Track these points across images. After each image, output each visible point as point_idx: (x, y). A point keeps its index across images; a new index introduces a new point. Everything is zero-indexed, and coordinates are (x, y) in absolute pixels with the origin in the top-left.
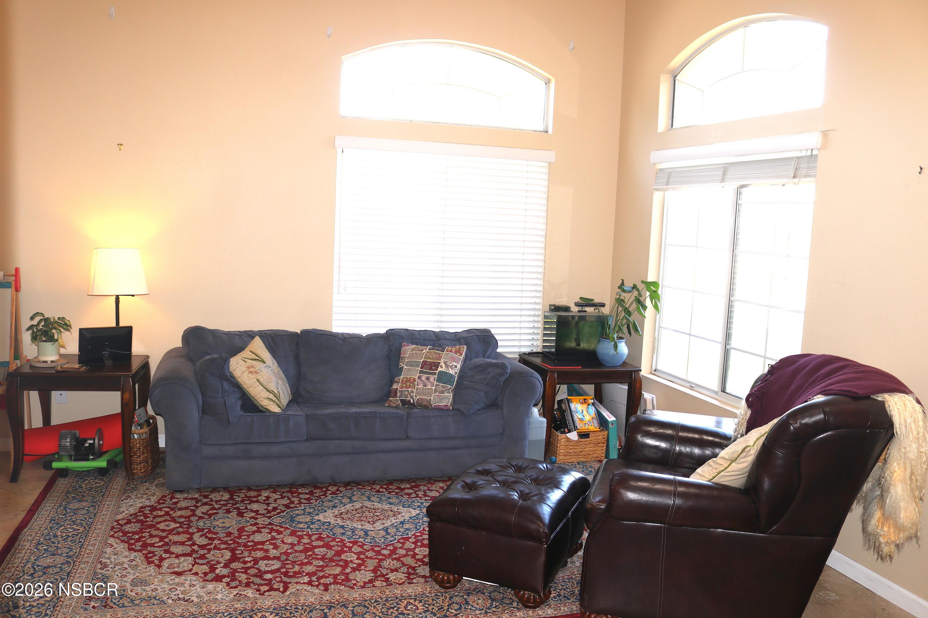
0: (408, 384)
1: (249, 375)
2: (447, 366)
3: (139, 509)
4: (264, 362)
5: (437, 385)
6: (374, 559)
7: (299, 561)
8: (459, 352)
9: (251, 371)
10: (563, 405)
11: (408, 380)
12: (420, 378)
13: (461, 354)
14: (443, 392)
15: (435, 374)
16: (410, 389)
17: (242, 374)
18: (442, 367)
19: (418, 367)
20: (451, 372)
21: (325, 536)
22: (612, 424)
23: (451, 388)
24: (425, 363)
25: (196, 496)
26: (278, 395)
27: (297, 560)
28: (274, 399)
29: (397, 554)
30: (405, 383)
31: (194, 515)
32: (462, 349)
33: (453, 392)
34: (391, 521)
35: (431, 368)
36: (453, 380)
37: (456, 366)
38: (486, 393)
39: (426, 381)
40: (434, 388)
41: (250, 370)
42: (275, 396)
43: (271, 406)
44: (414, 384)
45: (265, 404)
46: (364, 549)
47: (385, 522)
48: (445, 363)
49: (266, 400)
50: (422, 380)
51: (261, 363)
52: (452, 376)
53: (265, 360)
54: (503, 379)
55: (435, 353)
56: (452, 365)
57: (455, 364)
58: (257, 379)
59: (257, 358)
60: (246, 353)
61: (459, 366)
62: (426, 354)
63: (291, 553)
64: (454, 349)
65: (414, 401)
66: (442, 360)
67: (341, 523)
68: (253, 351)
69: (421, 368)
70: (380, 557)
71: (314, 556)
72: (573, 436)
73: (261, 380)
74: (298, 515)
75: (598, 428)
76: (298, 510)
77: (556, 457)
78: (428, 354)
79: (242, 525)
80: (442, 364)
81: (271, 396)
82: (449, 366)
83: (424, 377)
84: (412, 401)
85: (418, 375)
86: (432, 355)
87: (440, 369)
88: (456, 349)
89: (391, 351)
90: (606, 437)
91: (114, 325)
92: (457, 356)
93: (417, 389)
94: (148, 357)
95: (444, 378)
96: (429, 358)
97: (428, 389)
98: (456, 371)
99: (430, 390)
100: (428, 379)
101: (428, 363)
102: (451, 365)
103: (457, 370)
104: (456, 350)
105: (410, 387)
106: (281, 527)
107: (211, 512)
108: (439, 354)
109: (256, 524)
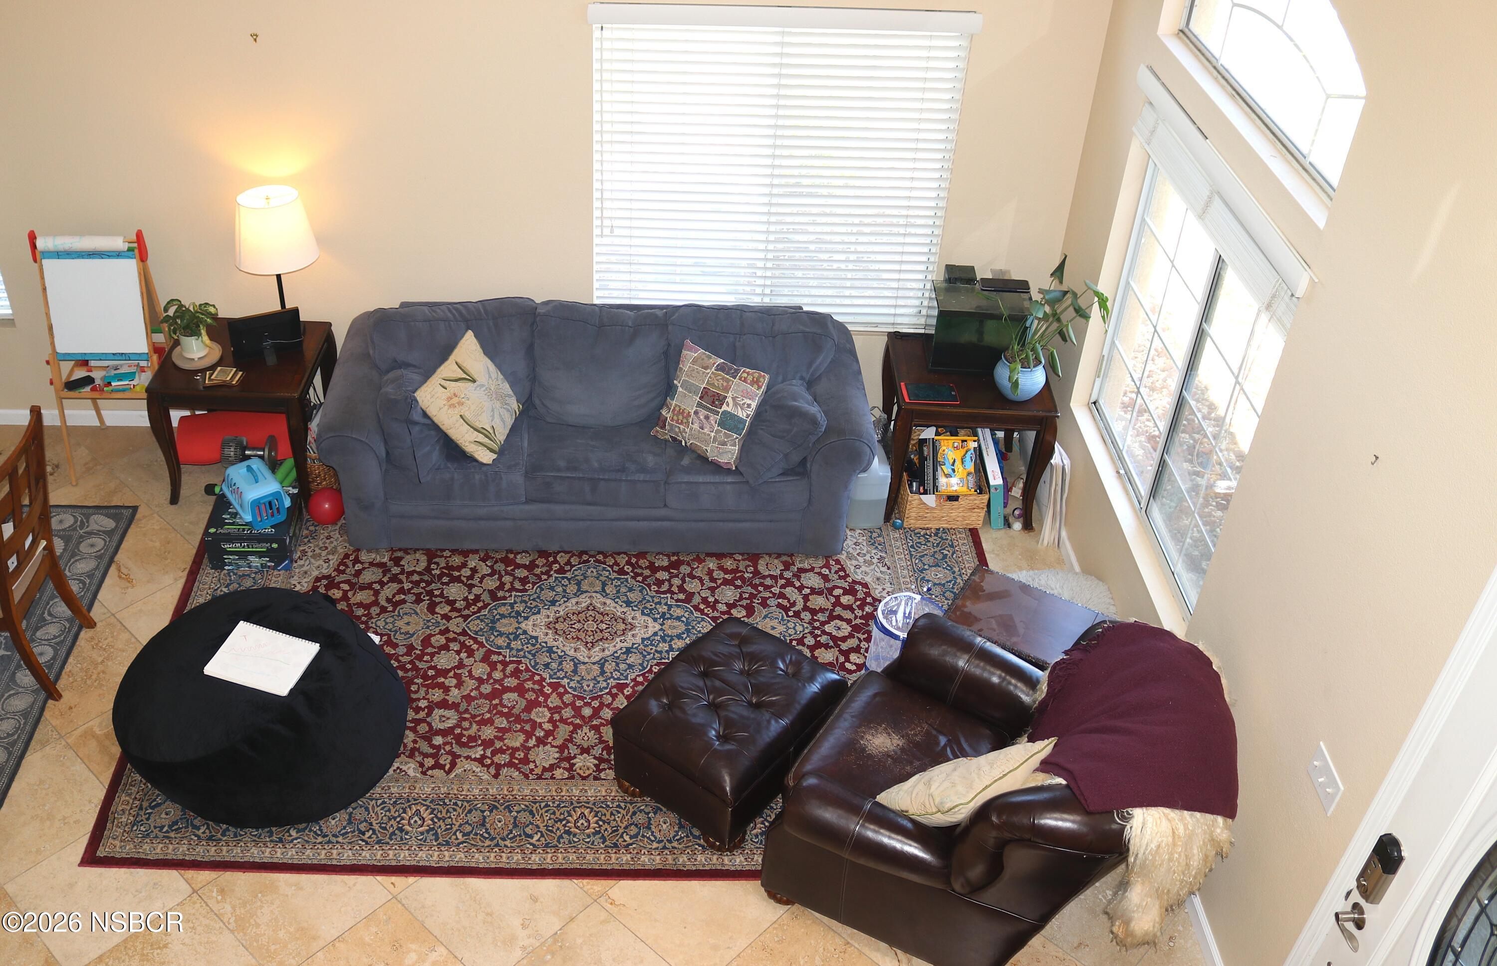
0: (681, 417)
1: (449, 411)
2: (736, 404)
3: (314, 583)
4: (474, 381)
5: (717, 432)
6: (569, 724)
7: (479, 715)
8: (756, 382)
9: (454, 401)
10: (925, 448)
11: (681, 412)
12: (696, 413)
13: (759, 387)
14: (724, 444)
15: (717, 413)
16: (682, 427)
17: (438, 411)
18: (728, 405)
19: (697, 396)
20: (741, 414)
21: (523, 669)
22: (996, 489)
23: (737, 438)
24: (706, 392)
25: (385, 560)
26: (491, 432)
27: (478, 713)
28: (486, 441)
29: (600, 718)
30: (677, 415)
31: (376, 603)
32: (762, 379)
33: (742, 442)
34: (615, 646)
35: (713, 402)
36: (741, 426)
37: (749, 406)
38: (786, 456)
39: (704, 421)
40: (713, 434)
41: (452, 402)
42: (486, 436)
43: (479, 453)
44: (687, 420)
45: (472, 450)
46: (563, 702)
47: (607, 645)
48: (734, 399)
49: (472, 445)
50: (699, 418)
51: (470, 384)
52: (742, 421)
53: (475, 377)
54: (813, 439)
55: (723, 379)
56: (744, 404)
57: (749, 402)
58: (461, 416)
59: (465, 376)
60: (448, 369)
61: (754, 405)
62: (710, 377)
63: (475, 698)
64: (750, 378)
65: (686, 443)
66: (730, 394)
67: (550, 640)
68: (460, 362)
69: (700, 398)
70: (578, 721)
71: (499, 708)
72: (930, 500)
73: (468, 415)
74: (503, 616)
75: (973, 490)
76: (504, 604)
77: (903, 522)
78: (713, 376)
79: (429, 632)
80: (729, 400)
81: (481, 438)
82: (739, 404)
83: (703, 413)
84: (683, 444)
85: (695, 408)
86: (718, 380)
87: (724, 408)
88: (754, 377)
89: (669, 345)
90: (986, 501)
91: (277, 307)
92: (754, 389)
93: (691, 429)
94: (330, 324)
95: (729, 422)
96: (713, 385)
97: (705, 434)
98: (749, 413)
99: (707, 437)
100: (707, 418)
101: (710, 394)
102: (741, 403)
103: (751, 411)
104: (753, 379)
105: (682, 423)
106: (476, 641)
107: (397, 598)
108: (728, 381)
109: (447, 630)
